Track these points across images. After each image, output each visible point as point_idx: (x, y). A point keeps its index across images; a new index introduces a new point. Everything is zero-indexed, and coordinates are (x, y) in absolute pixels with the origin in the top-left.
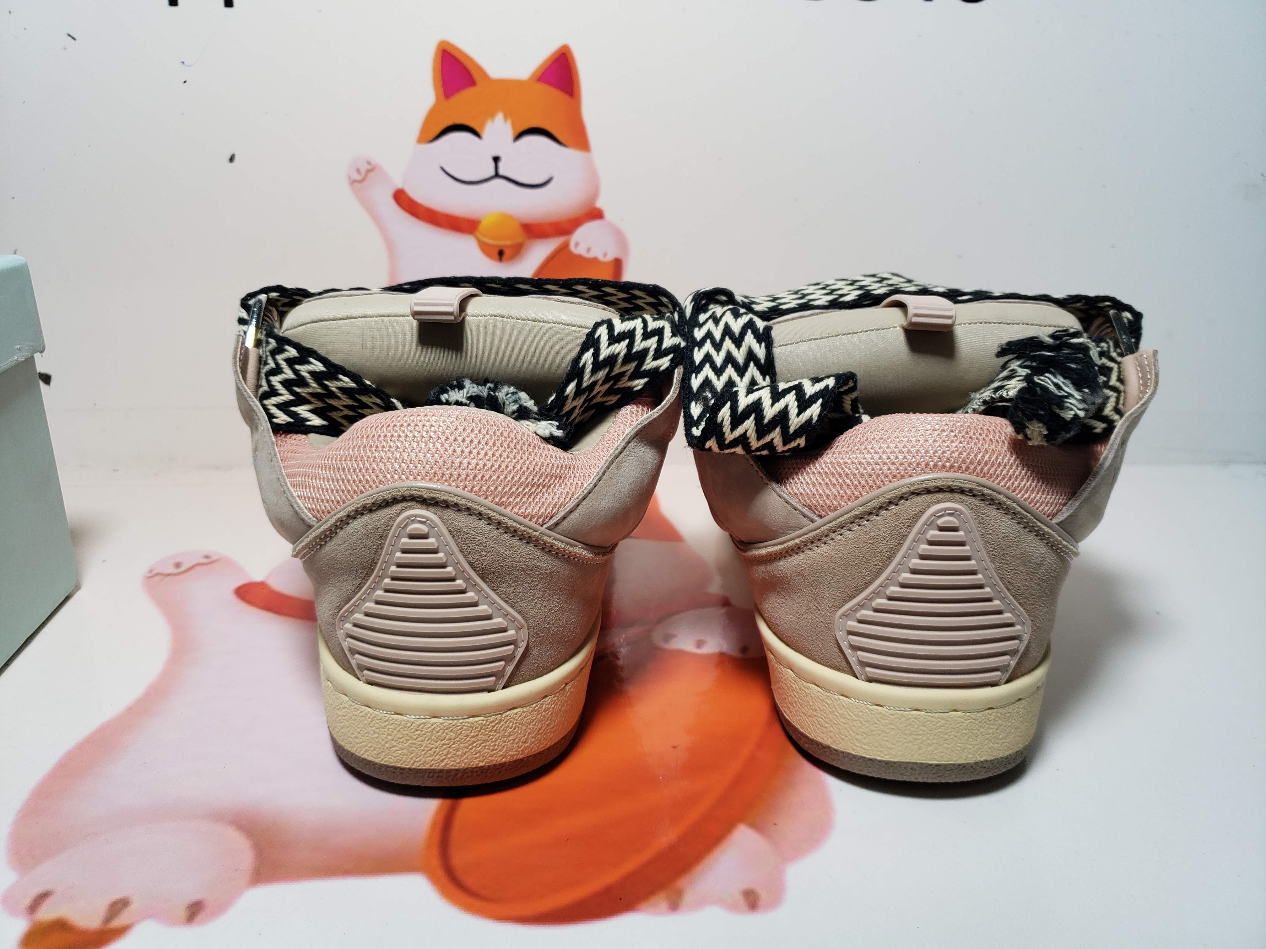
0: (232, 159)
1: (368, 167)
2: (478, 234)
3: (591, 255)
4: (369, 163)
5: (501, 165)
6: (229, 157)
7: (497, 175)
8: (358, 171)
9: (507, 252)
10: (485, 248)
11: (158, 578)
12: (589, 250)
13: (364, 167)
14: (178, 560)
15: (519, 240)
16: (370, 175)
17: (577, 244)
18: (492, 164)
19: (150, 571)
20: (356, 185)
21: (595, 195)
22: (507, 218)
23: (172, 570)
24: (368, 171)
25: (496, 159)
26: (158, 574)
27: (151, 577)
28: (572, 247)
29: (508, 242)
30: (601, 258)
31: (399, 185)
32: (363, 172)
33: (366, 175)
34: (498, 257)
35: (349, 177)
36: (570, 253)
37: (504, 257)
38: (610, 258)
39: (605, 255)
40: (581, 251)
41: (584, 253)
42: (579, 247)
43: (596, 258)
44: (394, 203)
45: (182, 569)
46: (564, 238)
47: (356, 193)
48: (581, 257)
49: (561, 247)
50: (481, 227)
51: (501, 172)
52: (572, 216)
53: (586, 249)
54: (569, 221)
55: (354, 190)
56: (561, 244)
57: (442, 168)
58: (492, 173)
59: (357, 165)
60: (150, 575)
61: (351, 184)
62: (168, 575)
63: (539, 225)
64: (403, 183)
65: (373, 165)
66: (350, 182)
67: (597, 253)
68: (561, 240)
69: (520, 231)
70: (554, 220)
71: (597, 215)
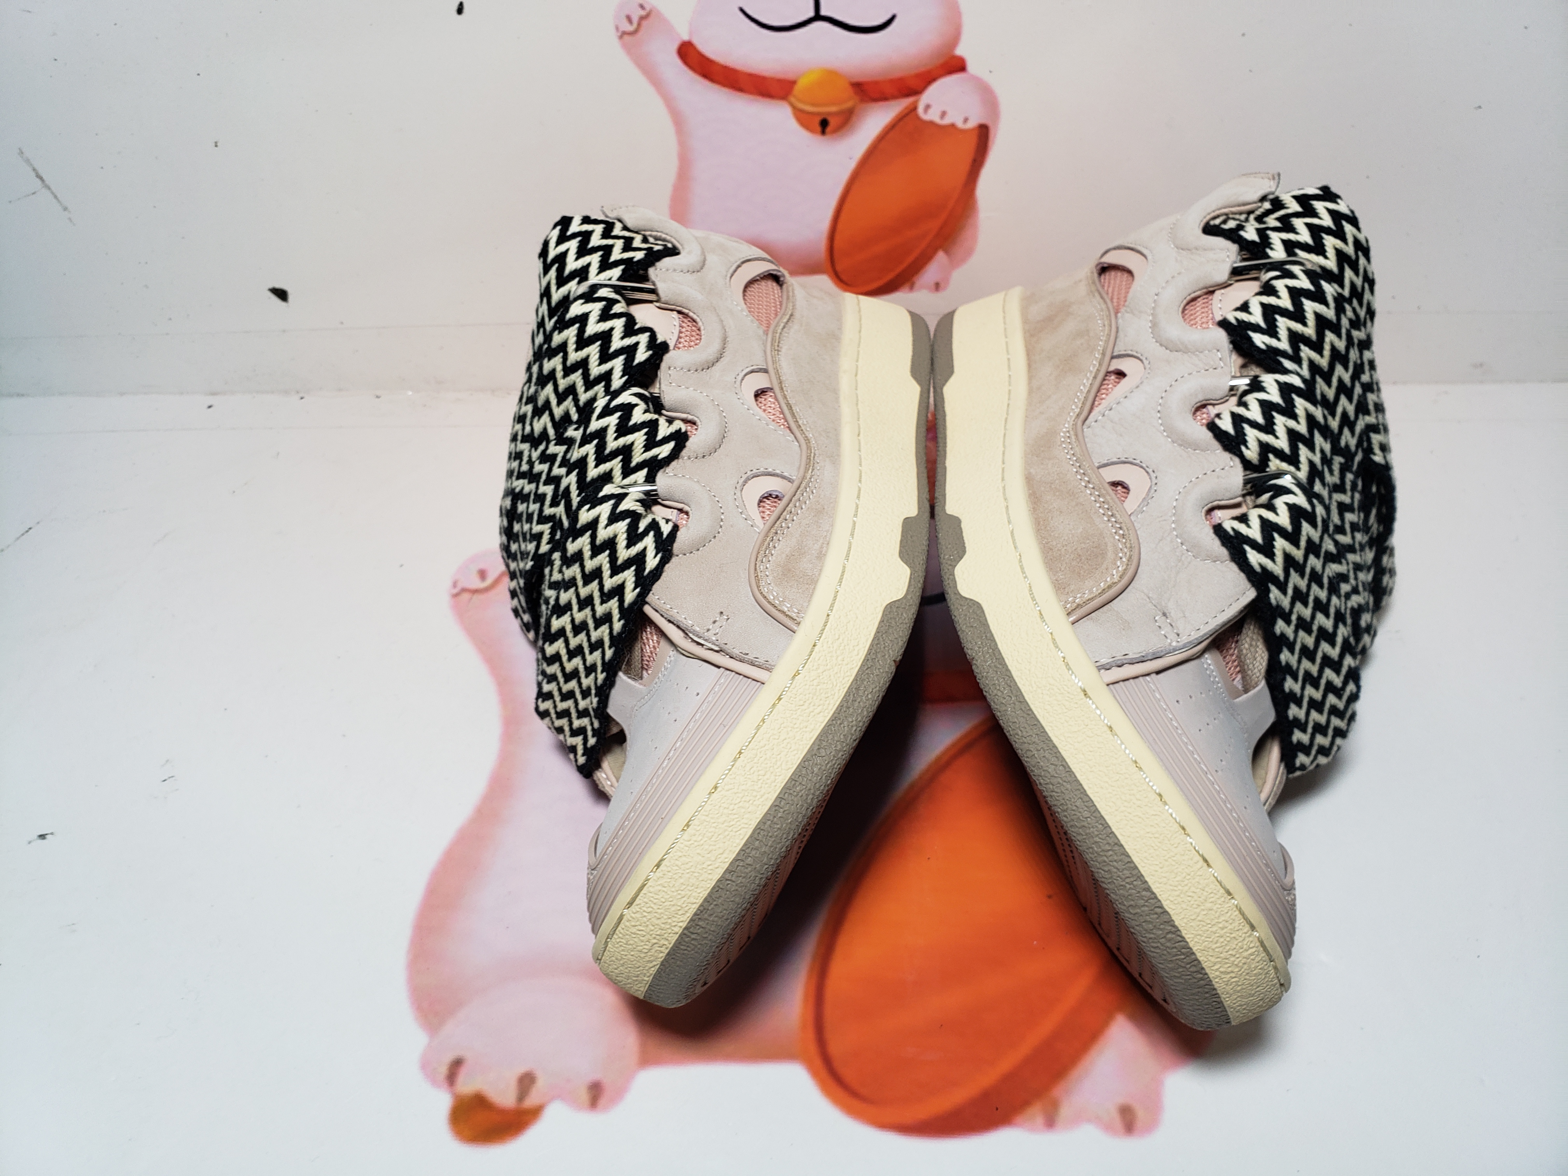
0: (460, 10)
1: (643, 13)
2: (792, 99)
3: (947, 121)
4: (642, 7)
6: (456, 8)
7: (818, 17)
8: (629, 19)
9: (833, 122)
10: (802, 118)
12: (944, 114)
13: (637, 14)
14: (482, 566)
15: (849, 104)
16: (645, 23)
17: (928, 107)
19: (455, 585)
20: (626, 37)
21: (955, 39)
22: (831, 75)
23: (477, 584)
24: (642, 18)
26: (464, 590)
27: (456, 595)
28: (920, 110)
29: (833, 109)
30: (960, 124)
31: (686, 37)
32: (635, 20)
33: (639, 25)
34: (819, 129)
35: (617, 28)
36: (918, 118)
37: (828, 129)
38: (972, 124)
39: (966, 120)
40: (933, 116)
41: (937, 119)
42: (931, 111)
43: (953, 126)
44: (678, 62)
45: (489, 581)
46: (911, 100)
47: (629, 50)
48: (932, 123)
49: (906, 111)
50: (797, 89)
51: (824, 12)
52: (923, 69)
53: (939, 114)
54: (919, 76)
55: (625, 46)
56: (906, 108)
57: (742, 10)
58: (811, 14)
59: (627, 12)
60: (455, 591)
61: (621, 37)
62: (476, 591)
63: (876, 83)
64: (691, 33)
65: (648, 9)
66: (619, 34)
67: (955, 118)
68: (905, 102)
69: (850, 91)
70: (897, 74)
71: (958, 66)
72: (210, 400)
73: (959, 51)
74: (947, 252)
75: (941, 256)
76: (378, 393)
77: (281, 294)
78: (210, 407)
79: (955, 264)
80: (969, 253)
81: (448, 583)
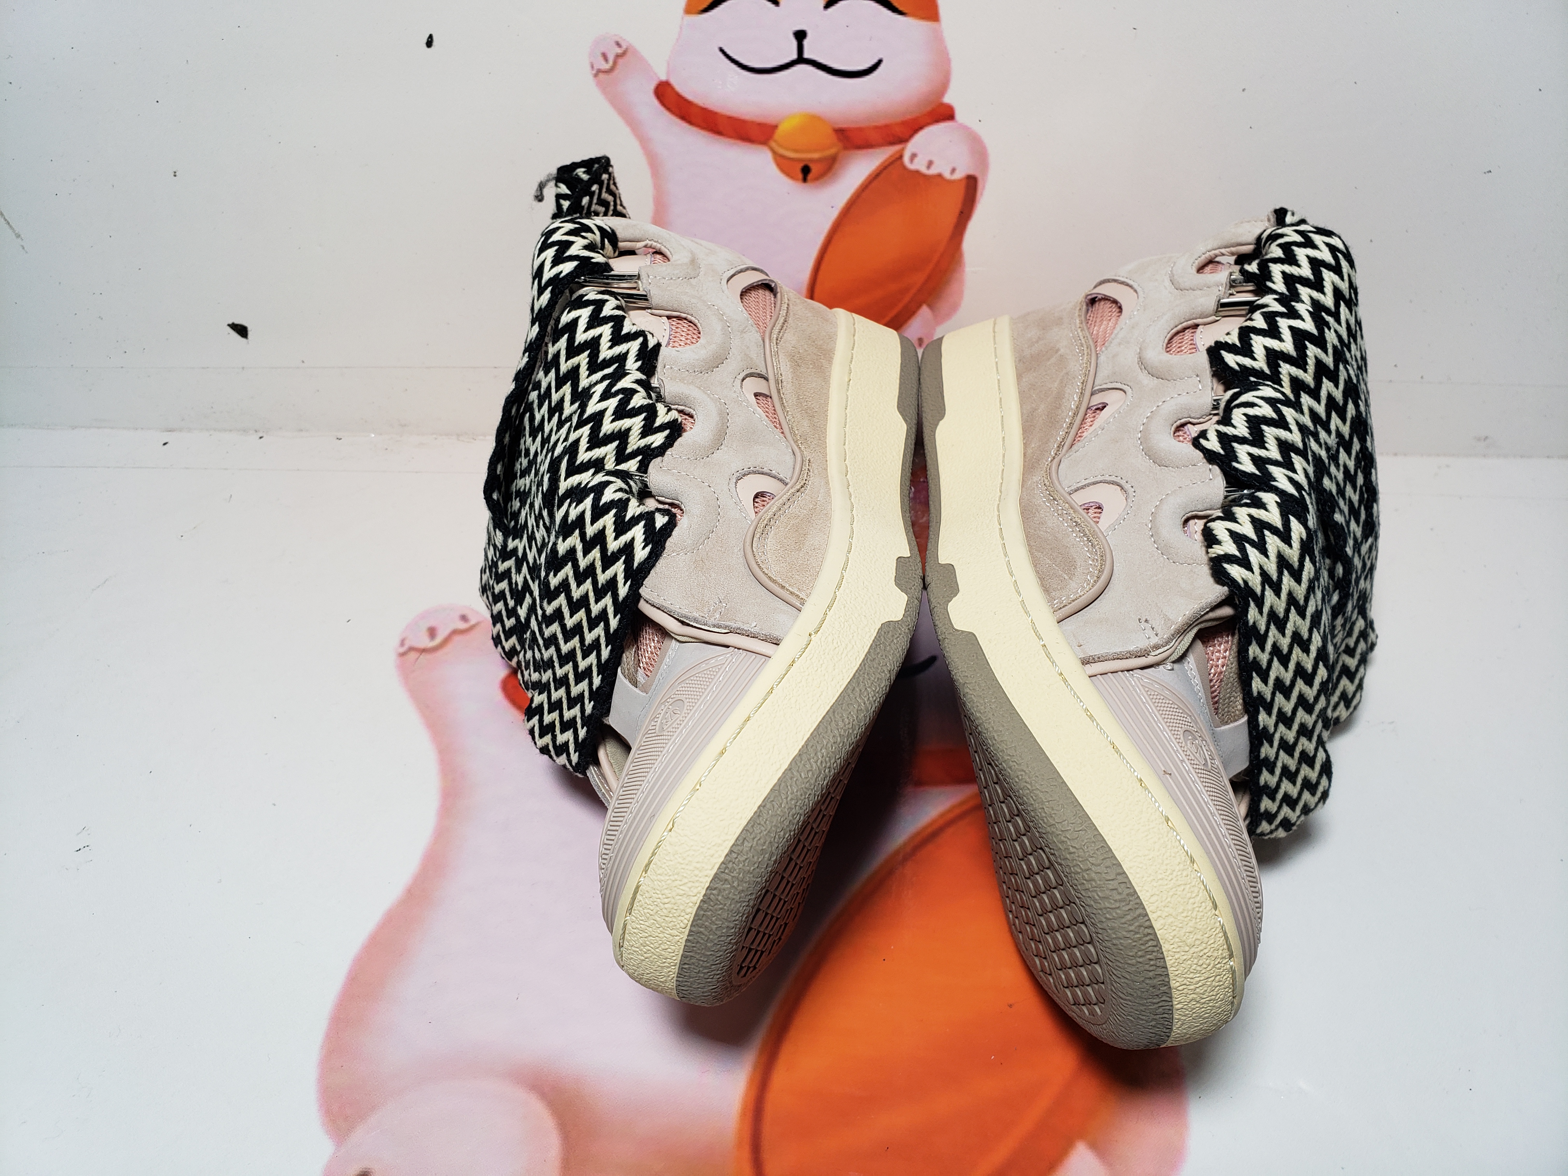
0: (429, 43)
1: (619, 51)
2: (773, 144)
3: (933, 171)
4: (618, 44)
5: (806, 43)
6: (425, 41)
7: (801, 59)
8: (605, 57)
9: (815, 169)
10: (783, 163)
11: (413, 655)
12: (930, 164)
13: (613, 51)
14: (432, 623)
15: (833, 151)
16: (621, 61)
17: (914, 156)
18: (794, 43)
19: (402, 643)
20: (601, 76)
21: (944, 86)
22: (814, 120)
23: (425, 642)
24: (618, 56)
25: (800, 36)
26: (412, 649)
27: (402, 655)
28: (906, 159)
29: (816, 156)
30: (947, 175)
31: (663, 78)
32: (611, 58)
33: (615, 63)
34: (800, 176)
35: (592, 67)
36: (904, 168)
37: (810, 176)
38: (959, 175)
39: (953, 171)
40: (919, 165)
41: (923, 169)
42: (916, 160)
43: (940, 176)
44: (656, 102)
45: (438, 640)
46: (897, 148)
47: (604, 89)
48: (917, 173)
49: (893, 159)
50: (779, 133)
51: (806, 55)
52: (909, 117)
53: (925, 163)
54: (904, 123)
55: (599, 84)
56: (891, 156)
57: (722, 50)
58: (794, 56)
59: (603, 50)
60: (402, 650)
61: (596, 75)
62: (424, 651)
63: (860, 130)
64: (668, 73)
65: (624, 47)
66: (594, 72)
67: (941, 168)
68: (889, 151)
69: (833, 138)
70: (882, 122)
71: (946, 114)
72: (166, 437)
73: (947, 99)
74: (930, 306)
75: (925, 310)
76: (339, 435)
77: (241, 330)
78: (165, 444)
79: (940, 319)
80: (955, 308)
81: (396, 641)
